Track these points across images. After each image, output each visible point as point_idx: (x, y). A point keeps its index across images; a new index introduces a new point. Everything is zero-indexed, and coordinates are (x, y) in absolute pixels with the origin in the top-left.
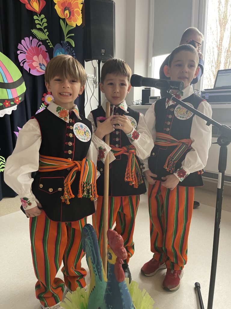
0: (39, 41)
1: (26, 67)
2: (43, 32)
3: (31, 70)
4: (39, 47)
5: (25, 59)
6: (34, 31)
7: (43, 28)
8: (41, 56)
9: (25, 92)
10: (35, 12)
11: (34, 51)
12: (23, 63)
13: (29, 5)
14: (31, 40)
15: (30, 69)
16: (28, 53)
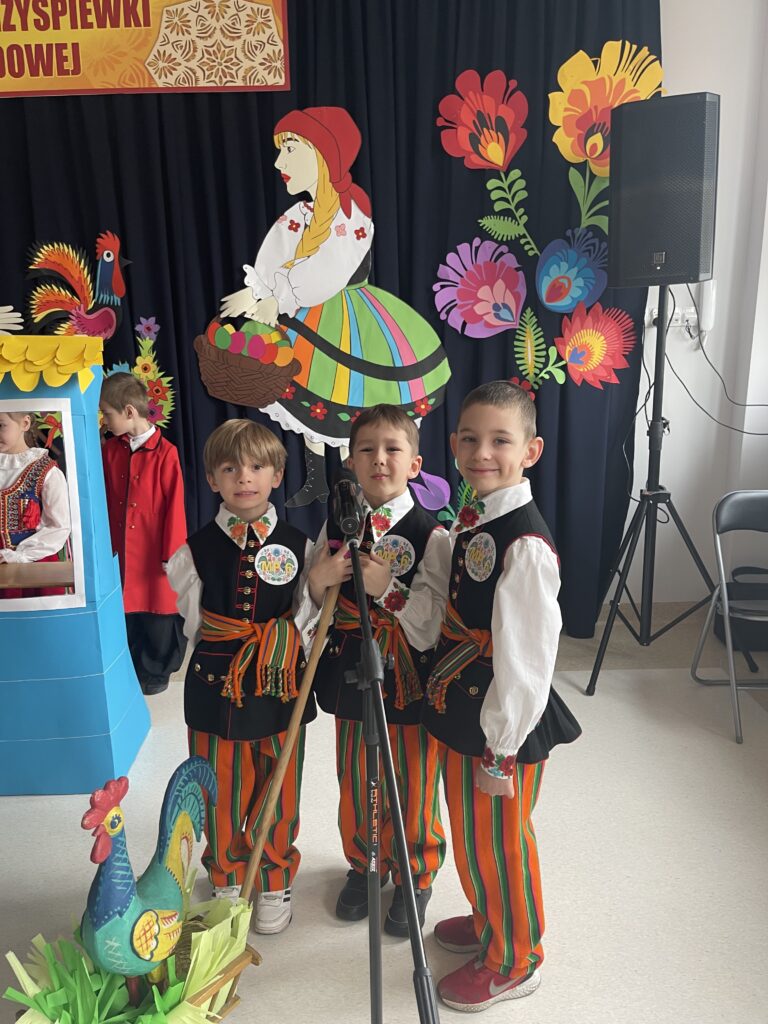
0: (501, 243)
1: (455, 321)
2: (514, 218)
3: (468, 326)
4: (495, 261)
5: (455, 300)
6: (487, 222)
7: (512, 207)
8: (500, 284)
9: (445, 382)
10: (492, 170)
11: (481, 275)
12: (448, 313)
13: (475, 158)
14: (477, 248)
15: (464, 324)
16: (464, 283)
